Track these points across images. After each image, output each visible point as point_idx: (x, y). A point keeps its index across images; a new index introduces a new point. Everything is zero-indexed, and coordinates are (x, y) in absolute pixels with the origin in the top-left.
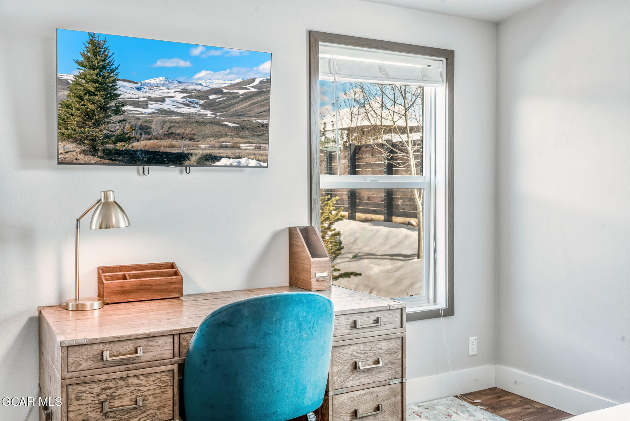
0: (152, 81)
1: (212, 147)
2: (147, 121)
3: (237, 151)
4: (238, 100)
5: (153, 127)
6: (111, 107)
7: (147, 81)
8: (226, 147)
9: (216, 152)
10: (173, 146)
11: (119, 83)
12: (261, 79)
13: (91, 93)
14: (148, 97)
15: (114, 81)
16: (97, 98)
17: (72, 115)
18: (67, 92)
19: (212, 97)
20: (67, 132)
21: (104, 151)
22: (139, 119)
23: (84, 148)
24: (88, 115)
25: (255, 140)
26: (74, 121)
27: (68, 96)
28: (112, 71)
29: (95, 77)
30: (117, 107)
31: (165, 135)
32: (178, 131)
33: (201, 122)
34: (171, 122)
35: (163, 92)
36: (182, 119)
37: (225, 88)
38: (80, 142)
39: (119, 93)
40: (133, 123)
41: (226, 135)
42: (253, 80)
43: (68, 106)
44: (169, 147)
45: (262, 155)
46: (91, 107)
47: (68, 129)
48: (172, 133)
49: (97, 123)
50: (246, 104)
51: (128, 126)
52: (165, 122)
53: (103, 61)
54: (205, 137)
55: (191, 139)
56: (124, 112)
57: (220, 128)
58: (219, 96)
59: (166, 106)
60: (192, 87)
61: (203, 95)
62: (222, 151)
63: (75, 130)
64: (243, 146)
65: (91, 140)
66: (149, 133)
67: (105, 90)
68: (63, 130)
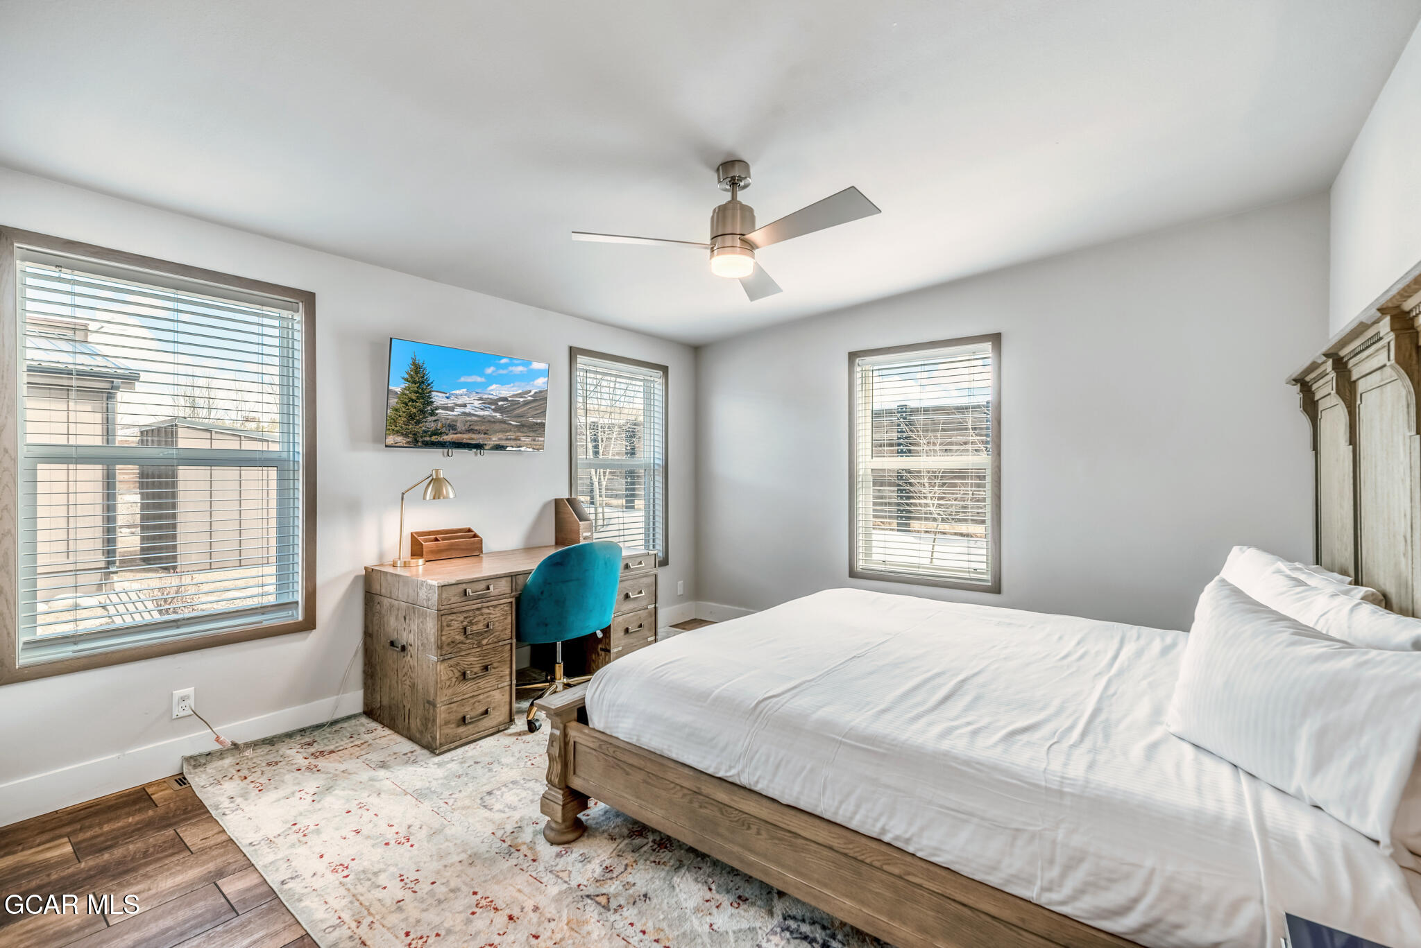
0: (457, 392)
1: (500, 439)
2: (454, 421)
3: (519, 442)
4: (519, 405)
5: (458, 425)
6: (428, 410)
7: (453, 392)
8: (510, 439)
9: (503, 443)
10: (472, 439)
11: (433, 393)
12: (536, 390)
13: (413, 401)
14: (454, 403)
15: (430, 392)
16: (417, 404)
17: (400, 416)
18: (396, 400)
19: (500, 403)
20: (396, 429)
21: (423, 442)
22: (448, 419)
23: (408, 440)
24: (411, 417)
25: (531, 434)
26: (401, 421)
27: (397, 403)
28: (429, 385)
29: (416, 389)
30: (432, 411)
31: (466, 431)
32: (476, 428)
33: (493, 421)
34: (469, 421)
35: (465, 400)
36: (479, 419)
37: (510, 397)
38: (406, 436)
39: (434, 400)
40: (444, 422)
41: (511, 431)
42: (530, 391)
43: (396, 410)
44: (469, 439)
45: (536, 445)
46: (414, 410)
47: (396, 427)
48: (472, 429)
49: (418, 422)
50: (525, 409)
51: (440, 425)
52: (466, 422)
53: (422, 377)
54: (495, 432)
55: (485, 434)
56: (437, 414)
57: (506, 426)
58: (506, 403)
59: (467, 410)
60: (486, 396)
61: (494, 402)
62: (507, 442)
63: (402, 427)
64: (523, 439)
65: (414, 434)
66: (455, 429)
67: (423, 398)
68: (393, 427)
